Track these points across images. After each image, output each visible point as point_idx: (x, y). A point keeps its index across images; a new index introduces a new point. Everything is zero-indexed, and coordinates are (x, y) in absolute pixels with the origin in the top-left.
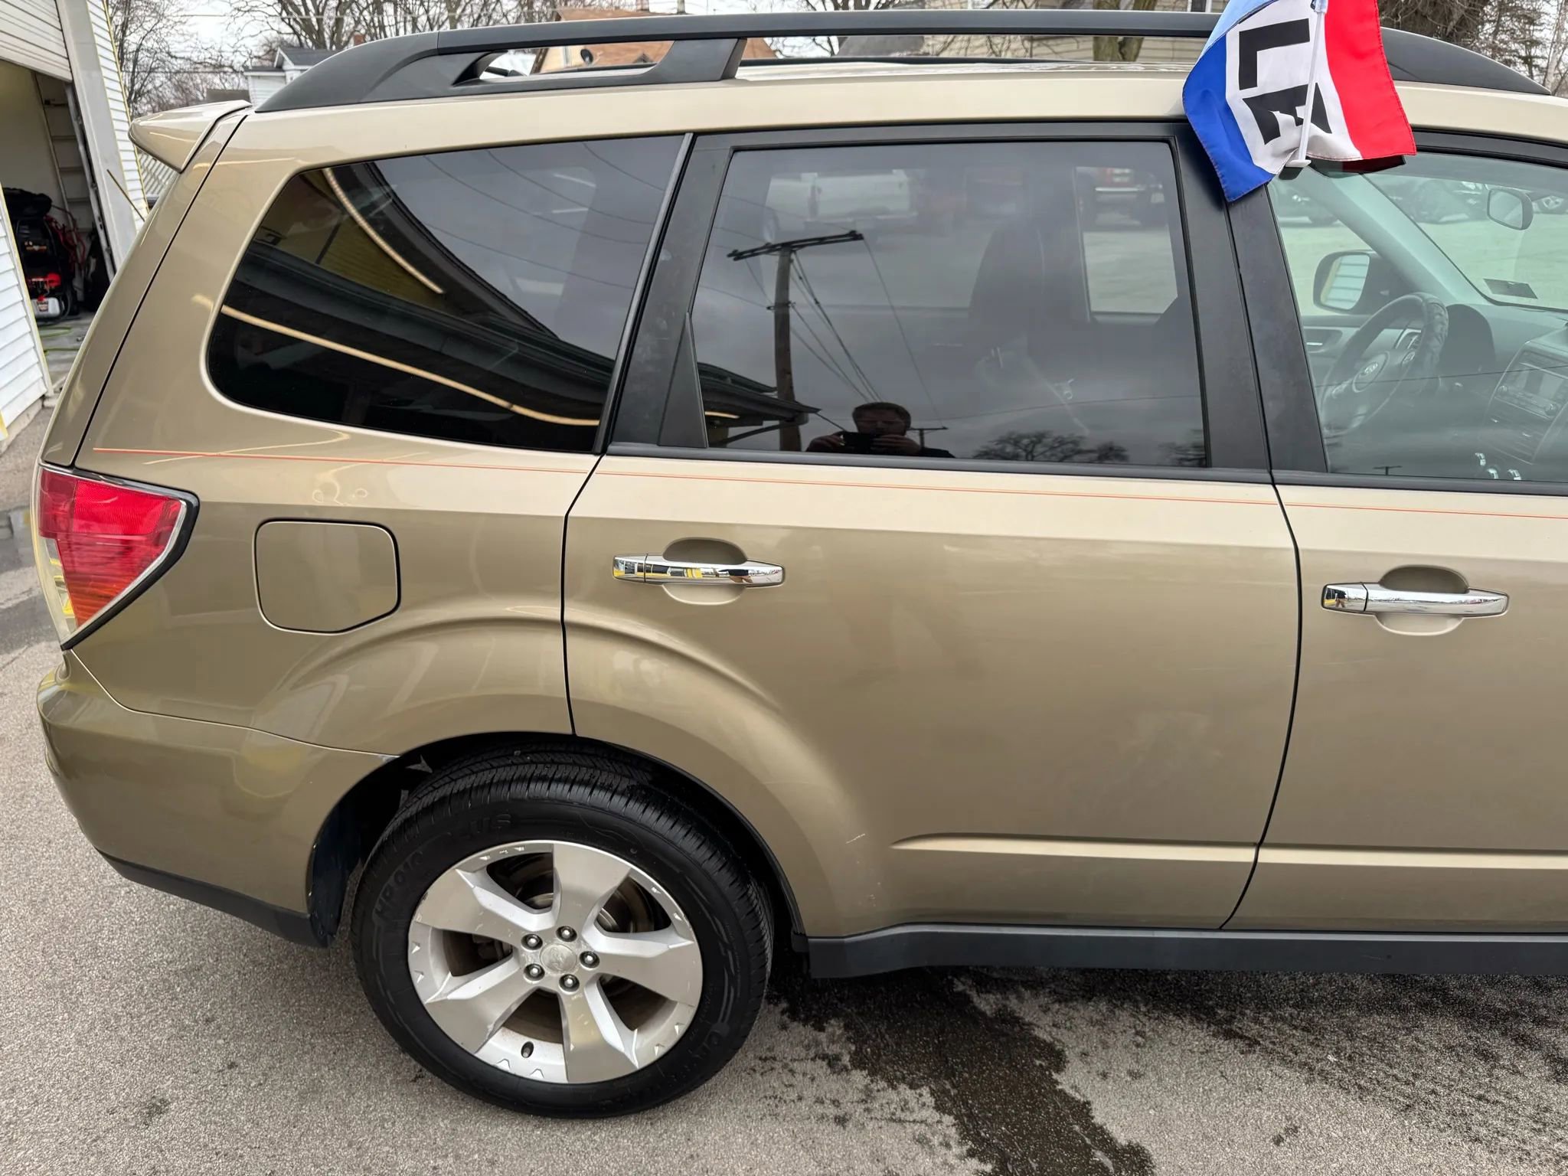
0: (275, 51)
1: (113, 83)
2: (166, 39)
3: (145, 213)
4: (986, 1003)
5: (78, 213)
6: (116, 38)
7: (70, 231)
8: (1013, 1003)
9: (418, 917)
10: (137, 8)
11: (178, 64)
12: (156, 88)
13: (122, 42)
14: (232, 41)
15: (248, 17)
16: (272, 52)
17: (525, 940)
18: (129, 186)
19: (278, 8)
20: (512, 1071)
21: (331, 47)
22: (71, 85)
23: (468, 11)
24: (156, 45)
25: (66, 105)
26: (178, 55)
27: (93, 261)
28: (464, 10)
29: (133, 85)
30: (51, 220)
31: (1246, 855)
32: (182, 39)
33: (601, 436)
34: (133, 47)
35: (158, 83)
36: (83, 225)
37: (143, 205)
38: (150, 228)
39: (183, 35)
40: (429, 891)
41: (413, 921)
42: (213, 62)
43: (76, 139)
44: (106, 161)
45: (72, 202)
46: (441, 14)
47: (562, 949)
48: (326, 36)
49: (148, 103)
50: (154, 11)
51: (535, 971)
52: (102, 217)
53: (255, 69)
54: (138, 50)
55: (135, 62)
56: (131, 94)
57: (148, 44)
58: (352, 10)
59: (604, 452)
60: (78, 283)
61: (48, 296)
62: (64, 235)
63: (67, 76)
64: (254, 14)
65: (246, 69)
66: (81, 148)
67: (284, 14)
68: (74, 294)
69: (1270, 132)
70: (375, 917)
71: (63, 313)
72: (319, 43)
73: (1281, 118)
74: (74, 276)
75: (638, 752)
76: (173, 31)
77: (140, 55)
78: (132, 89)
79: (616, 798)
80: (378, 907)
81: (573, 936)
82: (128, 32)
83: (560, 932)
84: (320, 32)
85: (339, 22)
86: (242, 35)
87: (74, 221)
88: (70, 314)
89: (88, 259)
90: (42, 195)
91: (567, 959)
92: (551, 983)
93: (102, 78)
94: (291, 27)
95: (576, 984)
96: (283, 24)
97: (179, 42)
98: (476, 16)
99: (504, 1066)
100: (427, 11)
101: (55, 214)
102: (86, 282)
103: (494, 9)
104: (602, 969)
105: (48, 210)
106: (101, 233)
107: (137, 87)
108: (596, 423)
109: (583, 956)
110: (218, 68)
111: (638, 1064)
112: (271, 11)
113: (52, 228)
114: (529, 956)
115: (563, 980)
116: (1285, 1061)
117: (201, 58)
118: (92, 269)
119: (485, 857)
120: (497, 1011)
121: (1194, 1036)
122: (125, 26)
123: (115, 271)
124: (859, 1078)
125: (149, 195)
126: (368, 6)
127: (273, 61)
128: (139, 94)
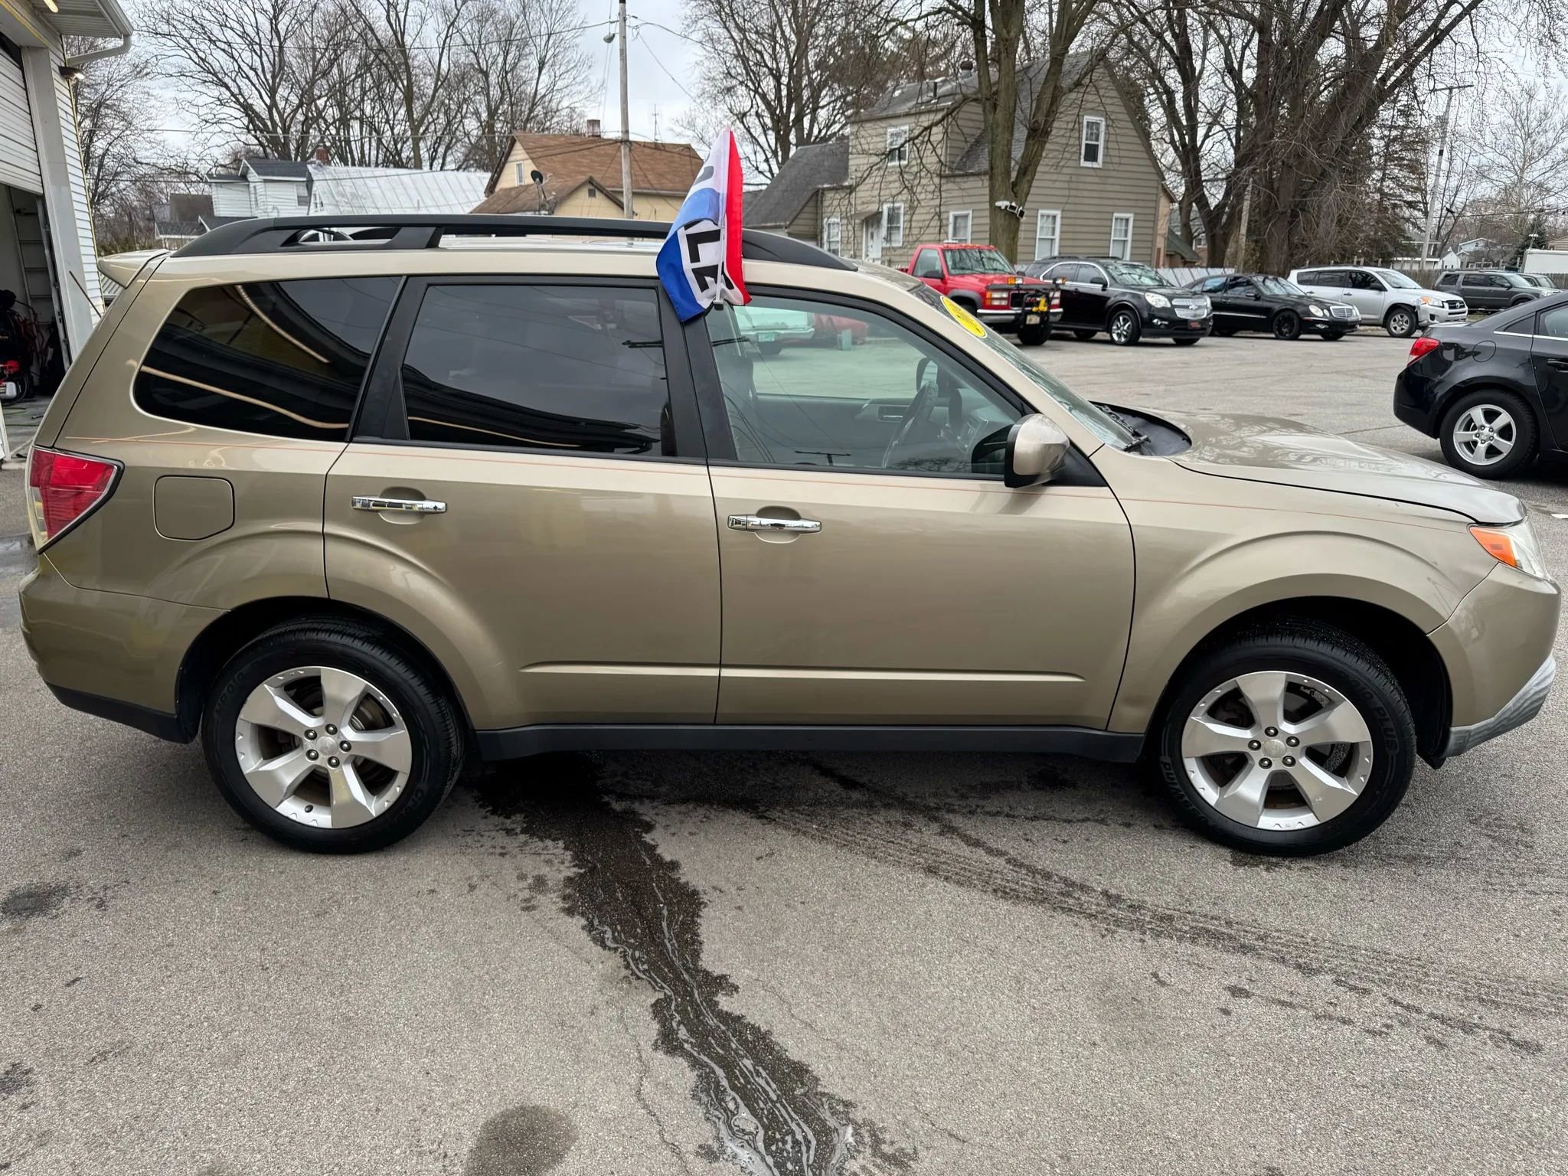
0: (241, 161)
1: (78, 185)
2: (133, 145)
3: (101, 309)
4: (617, 806)
5: (39, 308)
6: (82, 142)
7: (31, 324)
8: (636, 806)
9: (241, 716)
10: (106, 115)
11: (142, 170)
12: (119, 191)
13: (88, 147)
14: (199, 149)
15: (216, 128)
16: (237, 160)
17: (307, 733)
18: (89, 286)
19: (246, 121)
20: (298, 820)
21: (296, 159)
22: (42, 198)
23: (432, 128)
24: (122, 151)
25: (36, 214)
26: (144, 161)
27: (51, 350)
28: (427, 129)
29: (97, 188)
30: (14, 313)
31: (713, 672)
32: (148, 146)
33: (349, 434)
34: (101, 152)
35: (122, 186)
36: (44, 318)
37: (100, 303)
38: (105, 322)
39: (150, 142)
40: (249, 699)
41: (239, 720)
42: (179, 169)
43: (42, 244)
44: (68, 263)
45: (34, 299)
46: (405, 131)
47: (330, 740)
48: (292, 147)
49: (111, 205)
50: (124, 119)
51: (313, 754)
52: (61, 313)
53: (220, 176)
54: (104, 155)
55: (101, 166)
56: (94, 196)
57: (114, 150)
58: (318, 125)
59: (351, 441)
60: (34, 369)
61: (8, 380)
62: (25, 327)
63: (38, 190)
64: (221, 126)
65: (210, 176)
66: (47, 252)
67: (251, 127)
68: (31, 378)
69: (704, 286)
70: (215, 715)
71: (19, 395)
72: (285, 155)
73: (709, 279)
74: (31, 364)
75: (370, 611)
76: (140, 138)
77: (106, 160)
78: (96, 190)
79: (356, 641)
80: (217, 707)
81: (335, 731)
82: (95, 139)
83: (327, 727)
84: (286, 145)
85: (305, 133)
86: (209, 144)
87: (35, 315)
88: (26, 397)
89: (46, 348)
90: (7, 291)
91: (332, 746)
92: (322, 761)
93: (70, 192)
94: (257, 139)
95: (337, 764)
96: (250, 136)
97: (146, 150)
98: (439, 134)
99: (293, 817)
100: (392, 129)
101: (18, 308)
102: (42, 370)
103: (457, 129)
104: (353, 752)
105: (12, 304)
106: (60, 326)
107: (100, 189)
108: (345, 426)
109: (342, 743)
110: (183, 174)
111: (374, 814)
112: (238, 123)
113: (14, 321)
114: (309, 744)
115: (330, 760)
116: (787, 828)
117: (167, 165)
118: (49, 357)
119: (281, 677)
120: (288, 780)
121: (738, 817)
122: (92, 133)
123: (70, 362)
124: (523, 838)
125: (106, 294)
126: (334, 122)
127: (238, 169)
128: (103, 196)
